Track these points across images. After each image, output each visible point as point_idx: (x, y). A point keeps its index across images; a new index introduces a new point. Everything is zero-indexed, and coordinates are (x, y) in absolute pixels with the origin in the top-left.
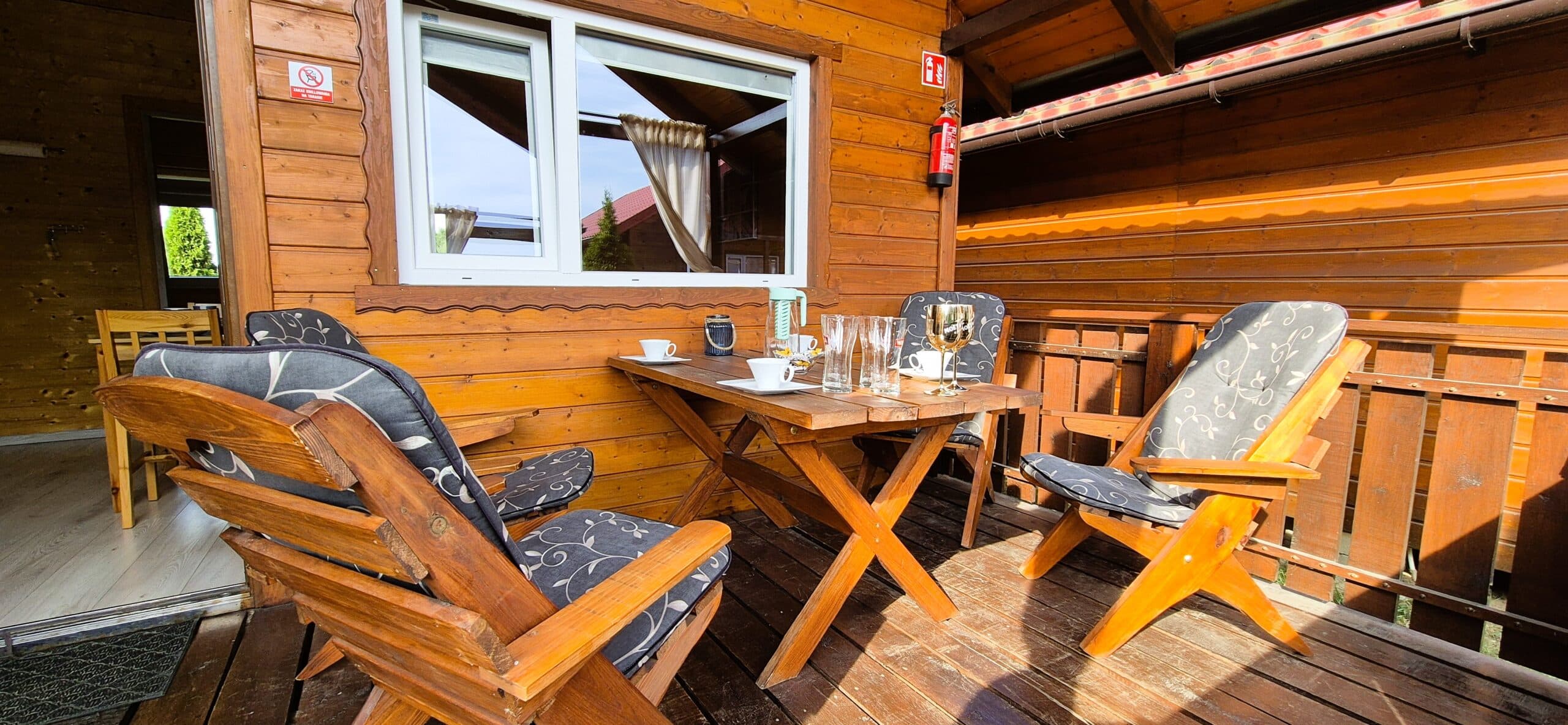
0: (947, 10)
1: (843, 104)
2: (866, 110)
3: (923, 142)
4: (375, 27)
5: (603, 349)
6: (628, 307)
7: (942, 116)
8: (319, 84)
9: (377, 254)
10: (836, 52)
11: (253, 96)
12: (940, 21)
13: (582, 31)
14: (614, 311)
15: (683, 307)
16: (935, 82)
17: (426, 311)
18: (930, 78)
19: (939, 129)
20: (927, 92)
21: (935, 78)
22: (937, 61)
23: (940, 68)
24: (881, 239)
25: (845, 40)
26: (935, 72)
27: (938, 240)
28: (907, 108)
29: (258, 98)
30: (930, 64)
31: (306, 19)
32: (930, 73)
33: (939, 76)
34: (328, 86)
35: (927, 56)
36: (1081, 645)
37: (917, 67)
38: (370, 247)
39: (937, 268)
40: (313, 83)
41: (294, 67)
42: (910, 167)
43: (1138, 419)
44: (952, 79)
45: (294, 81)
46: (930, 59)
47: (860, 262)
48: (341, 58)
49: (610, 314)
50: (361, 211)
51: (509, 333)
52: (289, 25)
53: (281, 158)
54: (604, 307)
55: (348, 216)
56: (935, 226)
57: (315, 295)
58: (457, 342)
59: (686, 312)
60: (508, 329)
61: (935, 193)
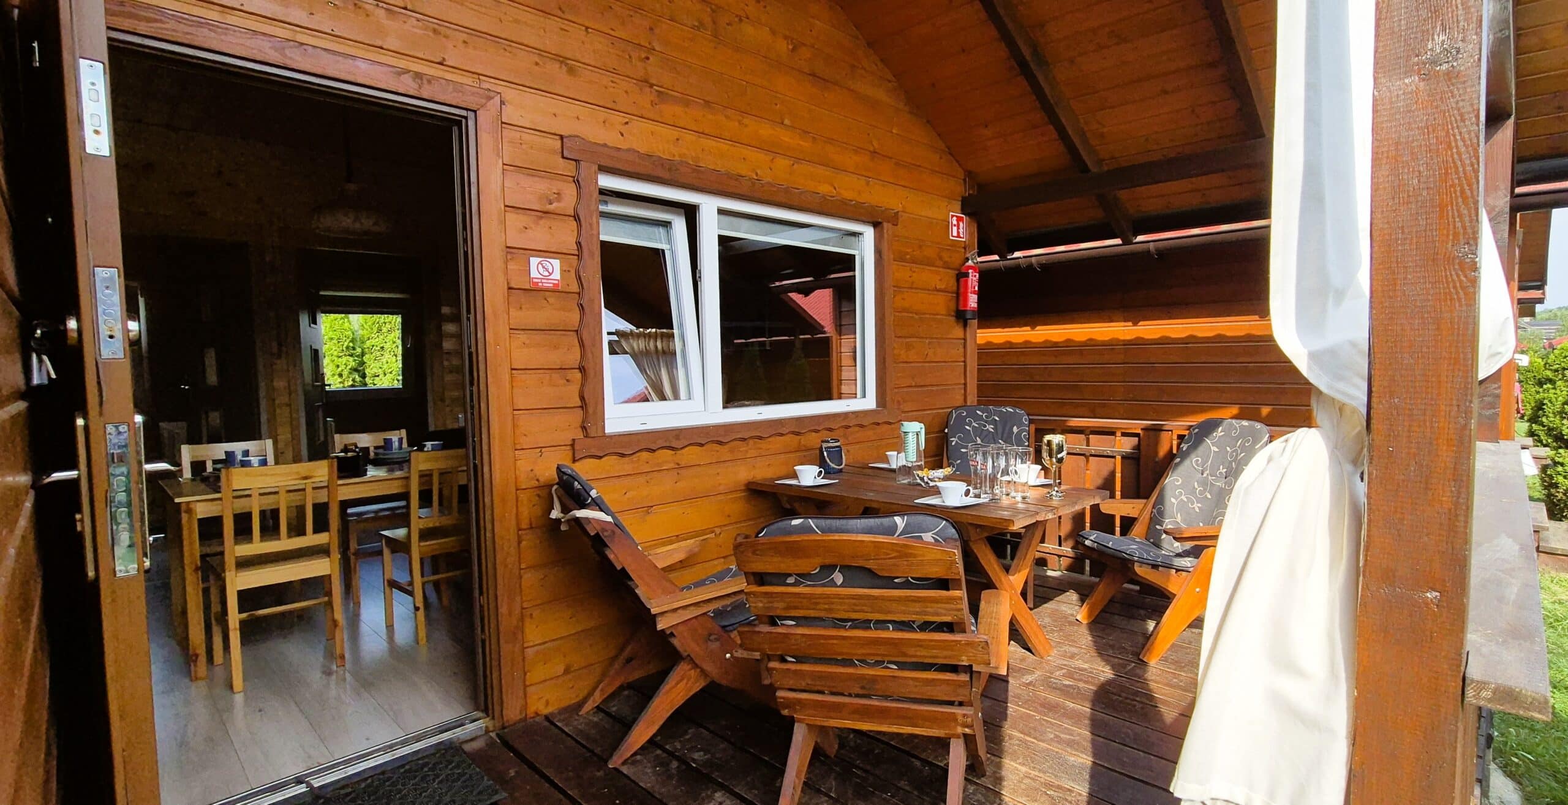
0: (965, 180)
1: (901, 258)
2: (914, 261)
3: (952, 283)
4: (591, 225)
5: (744, 473)
6: (760, 438)
7: (967, 264)
8: (550, 274)
9: (591, 410)
10: (894, 219)
11: (506, 287)
12: (959, 188)
13: (721, 212)
14: (751, 442)
15: (798, 434)
16: (958, 236)
17: (623, 455)
18: (955, 234)
19: (966, 275)
20: (954, 243)
21: (958, 233)
22: (959, 219)
23: (961, 224)
24: (927, 364)
25: (900, 208)
26: (958, 228)
27: (964, 362)
28: (941, 258)
29: (510, 288)
30: (955, 222)
31: (542, 222)
32: (955, 229)
33: (961, 230)
34: (557, 275)
35: (953, 216)
36: (1141, 657)
37: (947, 226)
38: (584, 405)
39: (965, 384)
40: (546, 273)
41: (534, 261)
42: (942, 304)
43: (1144, 501)
44: (971, 234)
45: (534, 274)
46: (955, 218)
47: (914, 384)
48: (565, 251)
49: (748, 444)
50: (578, 375)
51: (679, 467)
52: (531, 228)
53: (523, 337)
54: (744, 440)
55: (568, 381)
56: (962, 350)
57: (543, 450)
58: (642, 479)
59: (799, 437)
60: (678, 464)
61: (961, 324)
